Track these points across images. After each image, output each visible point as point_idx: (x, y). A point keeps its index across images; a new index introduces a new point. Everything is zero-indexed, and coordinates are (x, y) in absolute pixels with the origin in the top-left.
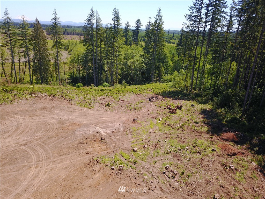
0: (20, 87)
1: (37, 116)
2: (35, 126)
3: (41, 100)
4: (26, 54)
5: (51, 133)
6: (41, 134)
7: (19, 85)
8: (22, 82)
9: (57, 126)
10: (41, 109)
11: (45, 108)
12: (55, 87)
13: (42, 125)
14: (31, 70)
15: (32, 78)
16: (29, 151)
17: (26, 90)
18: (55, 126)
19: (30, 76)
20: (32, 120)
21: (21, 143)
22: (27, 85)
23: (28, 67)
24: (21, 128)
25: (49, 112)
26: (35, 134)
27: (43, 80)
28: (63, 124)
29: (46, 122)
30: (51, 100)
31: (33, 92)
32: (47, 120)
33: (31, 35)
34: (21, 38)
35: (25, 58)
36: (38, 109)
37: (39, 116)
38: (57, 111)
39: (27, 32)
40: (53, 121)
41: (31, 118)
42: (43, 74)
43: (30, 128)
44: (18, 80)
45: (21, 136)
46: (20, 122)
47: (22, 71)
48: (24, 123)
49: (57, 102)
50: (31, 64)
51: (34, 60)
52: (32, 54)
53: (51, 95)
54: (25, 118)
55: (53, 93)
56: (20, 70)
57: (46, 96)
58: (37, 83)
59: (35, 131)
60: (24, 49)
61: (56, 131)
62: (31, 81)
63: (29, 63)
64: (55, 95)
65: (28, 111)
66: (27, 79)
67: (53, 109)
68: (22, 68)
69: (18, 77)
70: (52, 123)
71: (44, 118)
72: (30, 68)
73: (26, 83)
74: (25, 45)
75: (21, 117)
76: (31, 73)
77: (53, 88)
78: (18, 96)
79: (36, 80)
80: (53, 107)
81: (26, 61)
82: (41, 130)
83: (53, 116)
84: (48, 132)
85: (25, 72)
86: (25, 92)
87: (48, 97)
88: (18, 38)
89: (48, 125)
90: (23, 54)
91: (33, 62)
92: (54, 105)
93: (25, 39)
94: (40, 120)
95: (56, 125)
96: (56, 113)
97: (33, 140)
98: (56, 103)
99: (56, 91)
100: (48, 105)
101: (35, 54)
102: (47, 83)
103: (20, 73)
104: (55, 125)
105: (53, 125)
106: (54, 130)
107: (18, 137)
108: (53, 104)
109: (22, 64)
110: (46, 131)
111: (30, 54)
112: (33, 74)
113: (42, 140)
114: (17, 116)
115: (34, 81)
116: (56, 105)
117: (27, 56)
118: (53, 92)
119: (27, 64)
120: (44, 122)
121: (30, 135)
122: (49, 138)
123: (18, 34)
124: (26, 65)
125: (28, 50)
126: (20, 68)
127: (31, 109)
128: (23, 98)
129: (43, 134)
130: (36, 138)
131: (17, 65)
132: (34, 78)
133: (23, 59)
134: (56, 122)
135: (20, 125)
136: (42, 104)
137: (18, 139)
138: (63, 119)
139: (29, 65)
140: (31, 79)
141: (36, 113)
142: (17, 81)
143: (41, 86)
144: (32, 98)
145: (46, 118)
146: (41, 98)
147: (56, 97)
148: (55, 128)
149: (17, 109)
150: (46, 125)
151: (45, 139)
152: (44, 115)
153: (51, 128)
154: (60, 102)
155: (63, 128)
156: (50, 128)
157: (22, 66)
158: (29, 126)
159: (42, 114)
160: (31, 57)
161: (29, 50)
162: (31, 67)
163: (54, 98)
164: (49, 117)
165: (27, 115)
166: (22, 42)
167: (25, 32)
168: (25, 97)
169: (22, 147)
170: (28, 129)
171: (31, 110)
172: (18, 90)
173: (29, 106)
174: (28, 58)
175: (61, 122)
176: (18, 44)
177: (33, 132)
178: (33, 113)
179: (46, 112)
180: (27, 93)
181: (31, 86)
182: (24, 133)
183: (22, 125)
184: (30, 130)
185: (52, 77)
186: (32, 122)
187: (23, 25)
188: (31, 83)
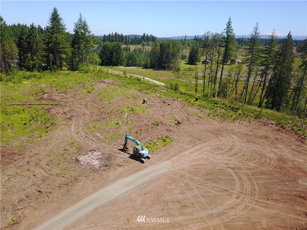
0: (247, 108)
1: (255, 143)
2: (250, 153)
3: (265, 127)
4: (264, 73)
5: (265, 169)
6: (253, 164)
7: (246, 106)
8: (250, 103)
9: (275, 163)
10: (262, 137)
11: (266, 137)
12: (287, 116)
13: (257, 155)
14: (264, 92)
15: (263, 100)
16: (235, 177)
17: (253, 112)
18: (272, 162)
19: (261, 98)
20: (248, 146)
21: (229, 166)
22: (255, 107)
23: (262, 87)
24: (234, 150)
25: (270, 144)
26: (247, 162)
27: (275, 105)
28: (283, 163)
29: (263, 154)
30: (277, 130)
31: (259, 116)
32: (265, 151)
33: (277, 51)
34: (263, 55)
35: (262, 77)
36: (259, 137)
37: (257, 144)
38: (281, 145)
39: (273, 49)
40: (271, 155)
41: (248, 143)
42: (277, 99)
43: (243, 153)
44: (247, 100)
45: (232, 158)
46: (235, 144)
47: (254, 91)
48: (239, 147)
49: (284, 135)
50: (266, 85)
51: (271, 80)
52: (270, 73)
53: (279, 124)
54: (241, 141)
55: (282, 123)
56: (252, 90)
57: (273, 124)
58: (266, 107)
59: (247, 159)
60: (263, 68)
61: (272, 168)
62: (260, 103)
63: (265, 83)
64: (285, 126)
65: (247, 134)
66: (257, 100)
67: (276, 141)
68: (255, 88)
69: (248, 97)
70: (270, 158)
71: (262, 148)
72: (263, 89)
73: (254, 105)
74: (265, 63)
75: (238, 139)
76: (263, 95)
77: (284, 116)
78: (242, 116)
79: (266, 103)
80: (277, 139)
81: (261, 81)
82: (255, 160)
83: (274, 150)
84: (262, 166)
85: (257, 92)
86: (250, 113)
87: (274, 126)
88: (261, 55)
89: (264, 157)
90: (261, 72)
91: (269, 83)
92: (279, 137)
93: (268, 56)
94: (257, 149)
95: (274, 161)
96: (279, 147)
97: (242, 167)
98: (282, 135)
99: (287, 122)
100: (272, 135)
101: (274, 74)
102: (278, 110)
103: (251, 93)
104: (272, 160)
105: (271, 159)
106: (270, 166)
107: (229, 158)
108: (278, 135)
109: (256, 84)
110: (260, 164)
111: (268, 73)
112: (264, 97)
113: (252, 171)
114: (234, 137)
115: (264, 104)
116: (282, 138)
117: (264, 76)
118: (282, 121)
119: (262, 84)
120: (261, 153)
121: (241, 161)
122: (260, 173)
123: (262, 51)
124: (260, 85)
125: (267, 68)
126: (253, 88)
127: (251, 133)
128: (246, 120)
129: (255, 165)
130: (246, 166)
131: (251, 83)
132: (265, 100)
133: (259, 78)
134: (275, 158)
135: (235, 147)
136: (265, 131)
137: (228, 161)
138: (286, 157)
139: (264, 85)
140: (260, 102)
141: (255, 139)
142: (245, 101)
143: (270, 111)
144: (255, 122)
145: (264, 149)
146: (265, 124)
147: (285, 128)
148: (272, 164)
149: (237, 130)
150: (262, 157)
151: (256, 172)
152: (263, 145)
153: (267, 162)
154: (288, 136)
155: (282, 168)
156: (265, 161)
157: (255, 86)
158: (243, 152)
159: (261, 143)
160: (269, 77)
161: (269, 69)
162: (266, 88)
163: (281, 129)
164: (268, 149)
165: (245, 138)
166: (264, 59)
167: (271, 48)
168: (248, 119)
169: (229, 170)
170: (241, 154)
171: (251, 135)
172: (243, 110)
173: (250, 130)
174: (265, 78)
175: (281, 160)
176: (258, 62)
177: (245, 159)
178: (252, 139)
179: (267, 143)
180: (252, 115)
181: (259, 109)
182: (236, 156)
183: (237, 148)
184: (242, 156)
185: (287, 103)
186: (248, 148)
187: (271, 41)
188: (260, 106)
